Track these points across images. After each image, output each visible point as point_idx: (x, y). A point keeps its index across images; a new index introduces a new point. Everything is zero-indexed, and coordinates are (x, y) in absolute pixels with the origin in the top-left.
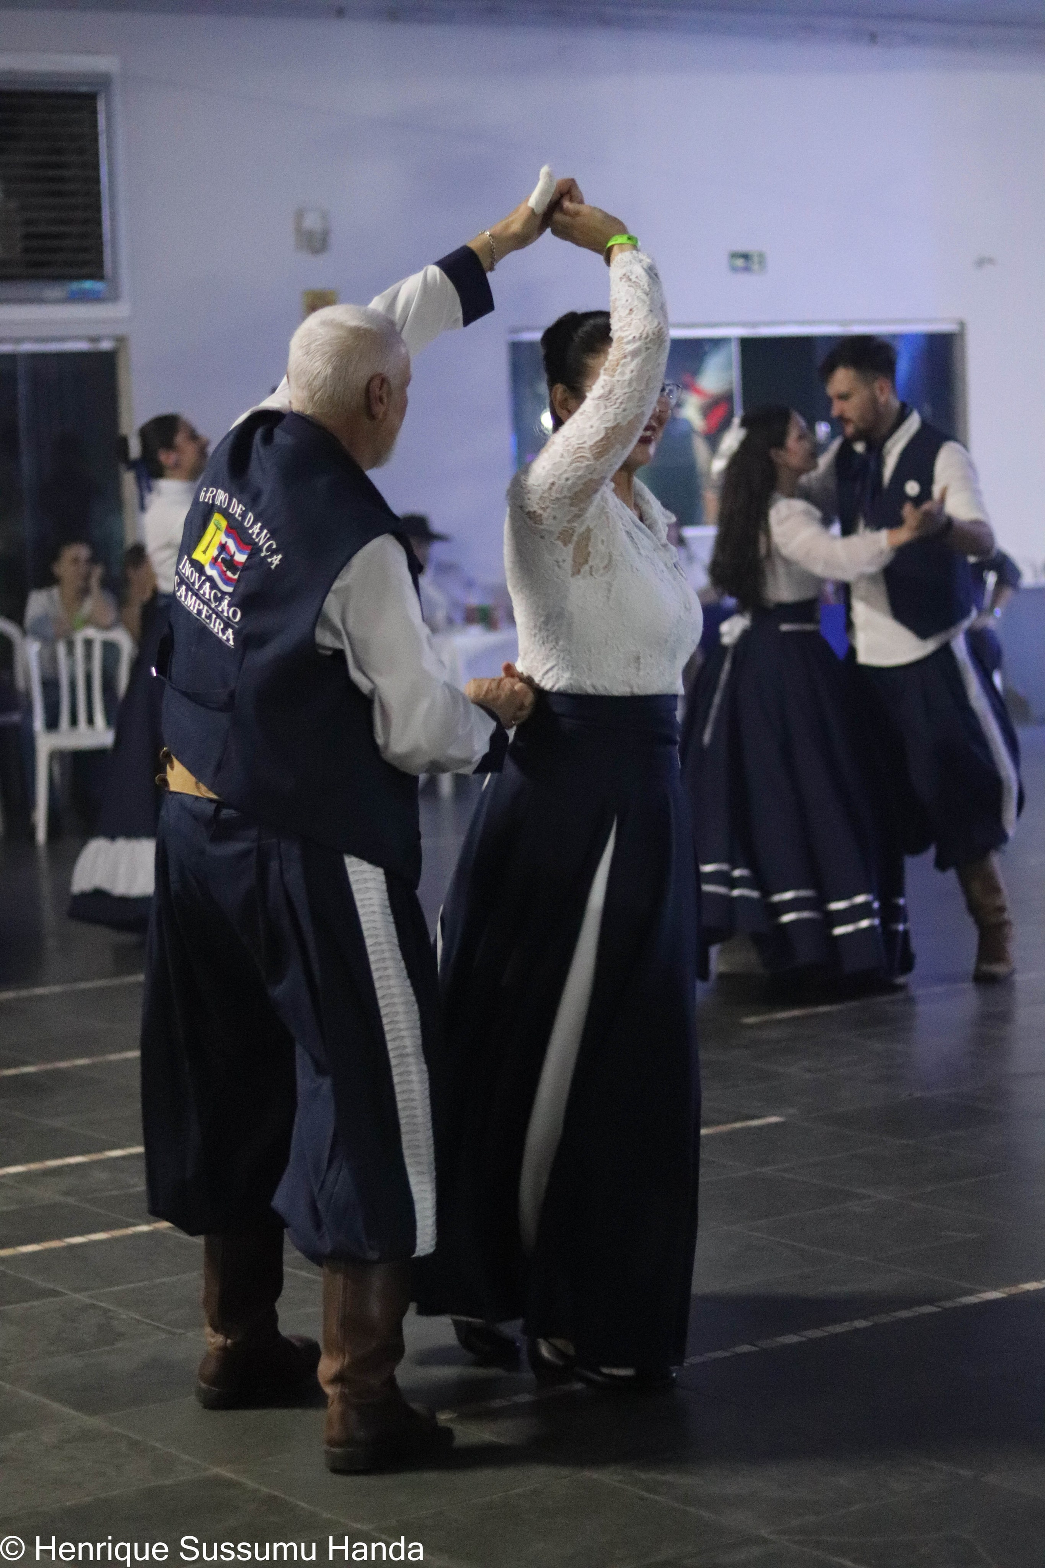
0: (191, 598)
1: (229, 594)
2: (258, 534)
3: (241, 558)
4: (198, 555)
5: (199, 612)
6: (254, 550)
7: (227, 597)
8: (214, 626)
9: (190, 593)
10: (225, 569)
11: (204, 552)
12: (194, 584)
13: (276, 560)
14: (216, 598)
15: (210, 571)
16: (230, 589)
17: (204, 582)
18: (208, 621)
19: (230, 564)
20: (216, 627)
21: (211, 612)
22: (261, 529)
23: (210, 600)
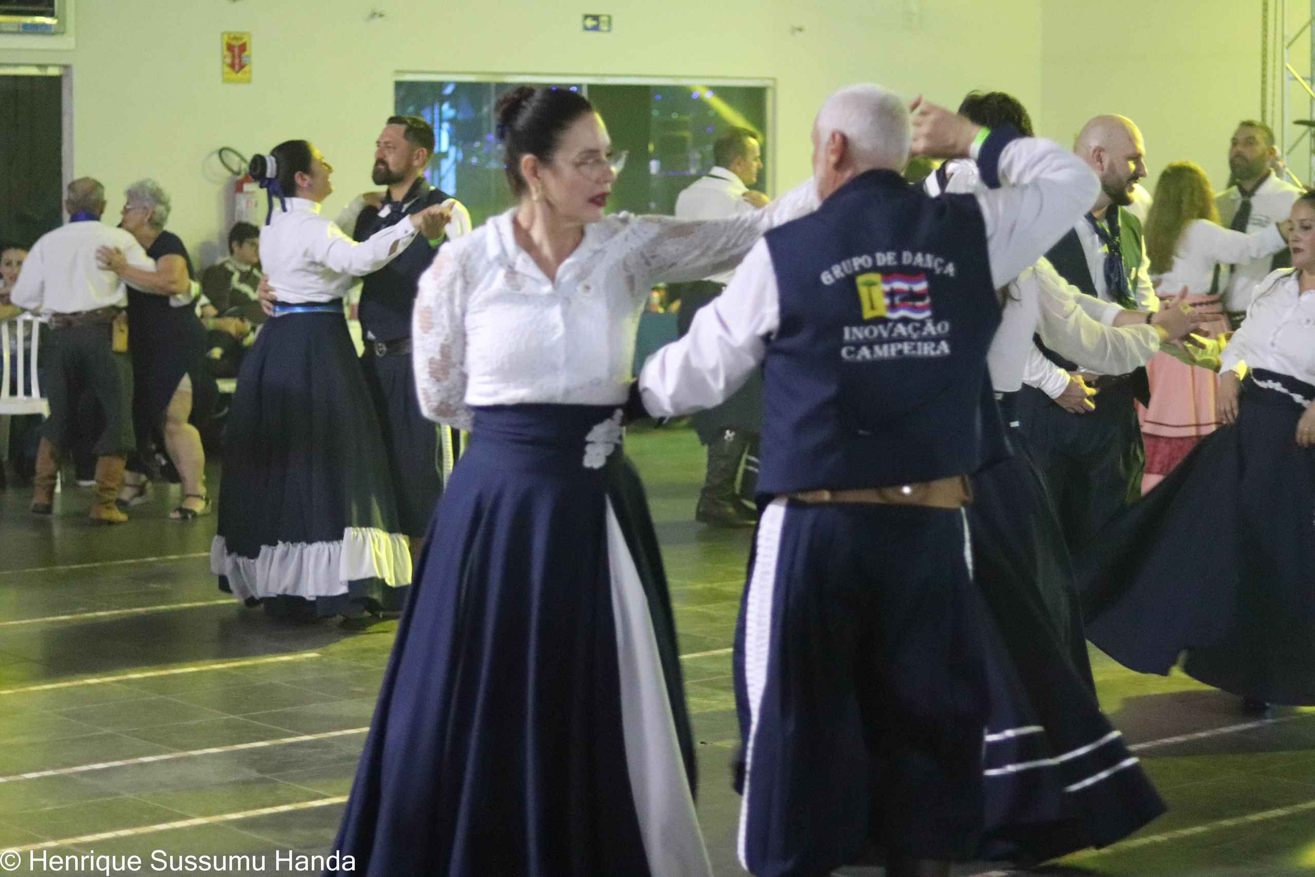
0: (881, 348)
1: (928, 318)
2: (924, 261)
3: (921, 286)
4: (868, 314)
5: (900, 352)
6: (928, 274)
7: (927, 320)
8: (923, 350)
9: (876, 348)
10: (910, 303)
11: (873, 307)
12: (880, 335)
13: (950, 269)
14: (915, 329)
15: (895, 315)
16: (927, 314)
17: (894, 326)
18: (913, 352)
19: (913, 296)
20: (926, 350)
21: (913, 344)
22: (924, 256)
23: (909, 335)
